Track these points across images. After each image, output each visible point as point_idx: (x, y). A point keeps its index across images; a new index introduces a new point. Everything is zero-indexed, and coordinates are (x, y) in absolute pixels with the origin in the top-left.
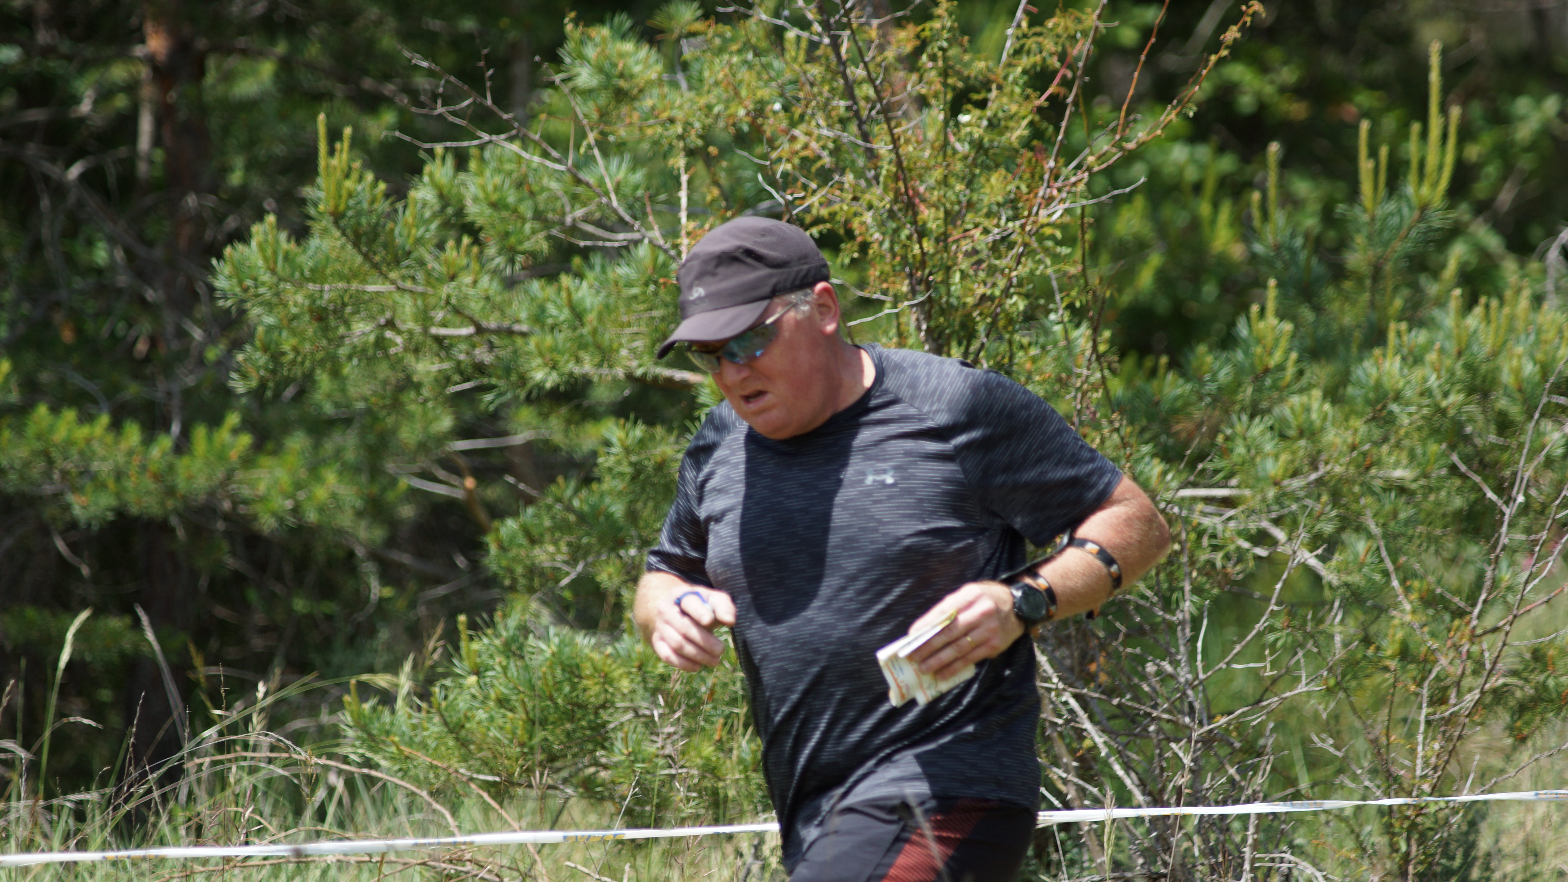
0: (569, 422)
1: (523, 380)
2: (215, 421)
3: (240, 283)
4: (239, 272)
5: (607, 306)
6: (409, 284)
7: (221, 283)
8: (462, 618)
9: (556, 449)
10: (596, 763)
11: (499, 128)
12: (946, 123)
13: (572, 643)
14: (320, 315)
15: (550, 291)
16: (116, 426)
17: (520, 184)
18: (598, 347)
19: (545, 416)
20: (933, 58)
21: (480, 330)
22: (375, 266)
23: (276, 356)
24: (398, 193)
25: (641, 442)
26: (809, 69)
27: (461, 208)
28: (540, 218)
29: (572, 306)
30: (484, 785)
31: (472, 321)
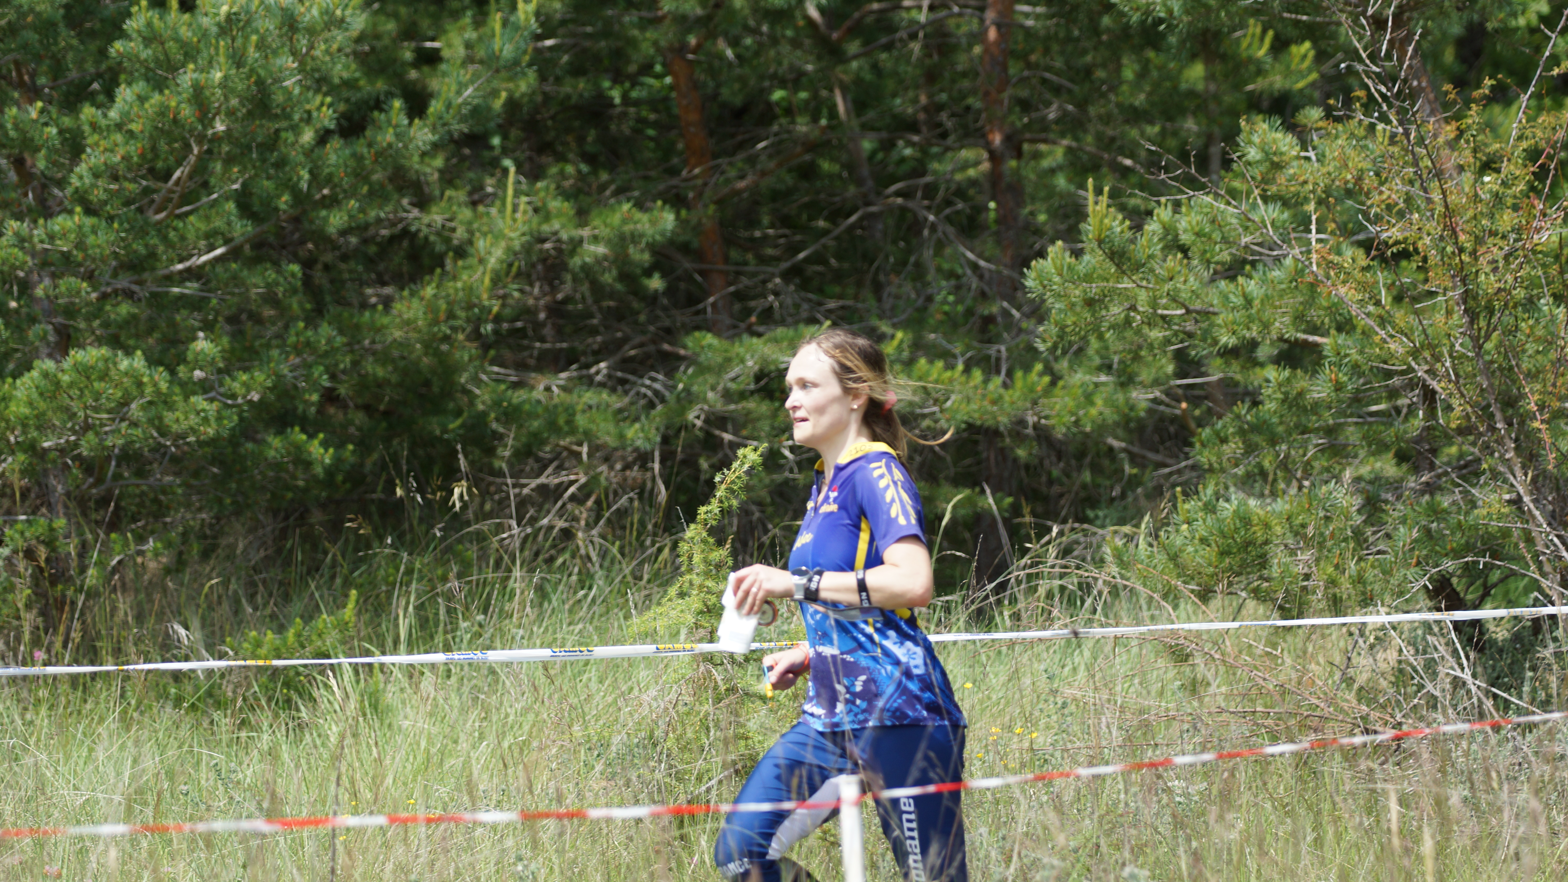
0: (1243, 367)
1: (1215, 342)
2: (1027, 368)
3: (1041, 283)
4: (1041, 277)
5: (1267, 296)
6: (1144, 283)
7: (1029, 283)
8: (1179, 489)
9: (1236, 384)
10: (1261, 578)
11: (1199, 187)
12: (1476, 181)
13: (1246, 504)
14: (1090, 303)
15: (1232, 286)
16: (967, 371)
17: (1213, 222)
18: (1261, 321)
19: (1228, 364)
20: (1467, 142)
21: (1188, 311)
22: (1124, 272)
23: (1063, 328)
24: (1138, 227)
25: (1289, 379)
26: (1391, 149)
27: (1177, 235)
28: (1225, 240)
29: (1245, 296)
30: (1192, 591)
31: (1184, 306)
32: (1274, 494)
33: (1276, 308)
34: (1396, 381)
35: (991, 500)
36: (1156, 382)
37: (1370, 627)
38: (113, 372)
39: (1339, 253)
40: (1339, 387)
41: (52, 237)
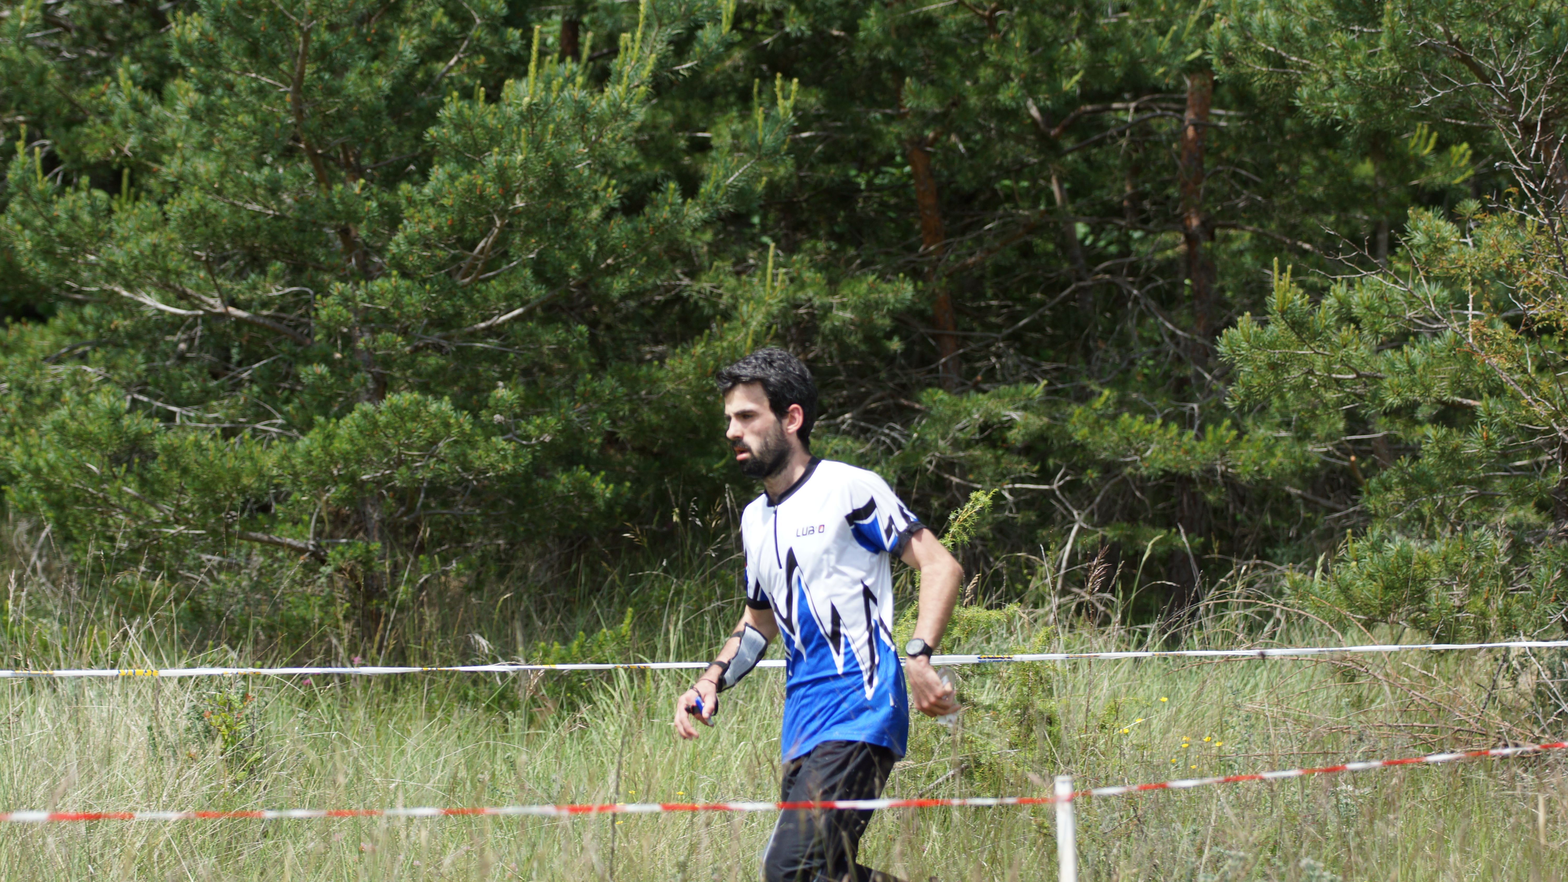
0: (1406, 426)
1: (1382, 402)
2: (1217, 424)
3: (1231, 349)
4: (1231, 343)
5: (1428, 363)
6: (1321, 350)
7: (1221, 349)
8: (1349, 531)
9: (1399, 440)
10: (1419, 609)
11: (1372, 268)
13: (1407, 545)
14: (1273, 367)
15: (1398, 354)
16: (1164, 425)
17: (1382, 298)
18: (1422, 385)
19: (1392, 422)
21: (1359, 376)
22: (1303, 340)
23: (1249, 389)
24: (1316, 302)
25: (1445, 437)
26: (1538, 237)
27: (1350, 309)
28: (1392, 315)
29: (1409, 362)
30: (1359, 620)
31: (1354, 370)
32: (1432, 537)
33: (1436, 373)
34: (1538, 440)
35: (1184, 539)
36: (1329, 437)
37: (1513, 654)
38: (423, 414)
39: (1492, 326)
40: (1489, 444)
41: (371, 297)
